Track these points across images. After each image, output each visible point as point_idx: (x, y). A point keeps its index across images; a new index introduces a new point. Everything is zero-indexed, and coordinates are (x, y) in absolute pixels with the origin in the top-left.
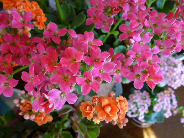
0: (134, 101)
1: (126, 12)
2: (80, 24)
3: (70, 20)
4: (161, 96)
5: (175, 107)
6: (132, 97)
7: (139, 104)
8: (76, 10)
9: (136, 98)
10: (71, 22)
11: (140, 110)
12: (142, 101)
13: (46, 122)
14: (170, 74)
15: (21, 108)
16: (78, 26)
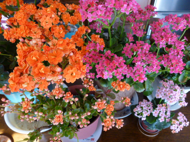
0: (141, 106)
1: (139, 52)
2: (119, 51)
3: (114, 47)
4: (160, 107)
5: (168, 116)
6: (140, 103)
7: (144, 108)
8: (118, 40)
9: (143, 104)
10: (114, 48)
11: (144, 113)
12: (147, 107)
13: (93, 90)
14: (169, 94)
15: (84, 81)
16: (117, 51)
